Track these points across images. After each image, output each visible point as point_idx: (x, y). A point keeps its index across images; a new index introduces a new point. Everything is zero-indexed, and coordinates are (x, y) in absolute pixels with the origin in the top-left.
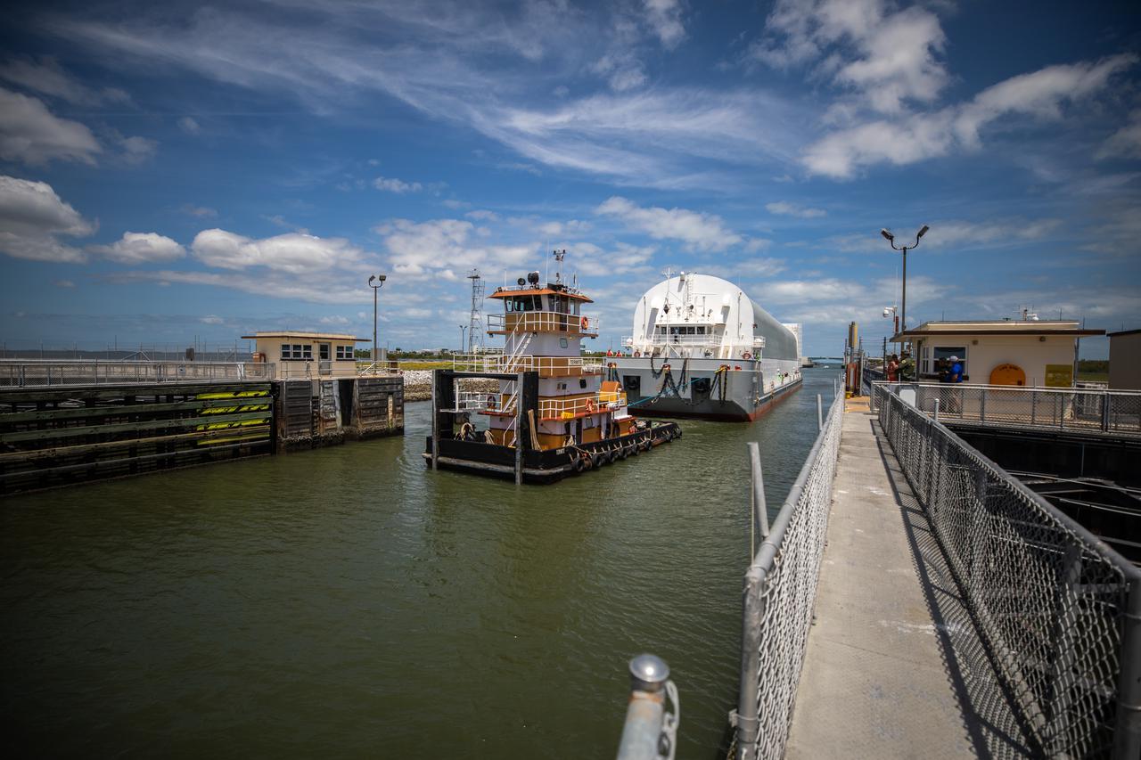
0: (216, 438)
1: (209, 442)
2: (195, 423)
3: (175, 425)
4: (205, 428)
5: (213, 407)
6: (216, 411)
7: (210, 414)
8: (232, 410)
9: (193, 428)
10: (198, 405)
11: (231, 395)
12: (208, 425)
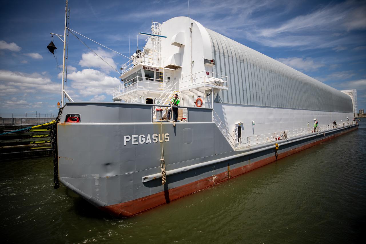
0: (39, 147)
1: (36, 148)
2: (29, 141)
3: (19, 141)
4: (34, 142)
5: (37, 134)
6: (39, 136)
7: (36, 137)
8: (46, 136)
9: (28, 143)
10: (30, 134)
11: (46, 130)
12: (35, 142)
